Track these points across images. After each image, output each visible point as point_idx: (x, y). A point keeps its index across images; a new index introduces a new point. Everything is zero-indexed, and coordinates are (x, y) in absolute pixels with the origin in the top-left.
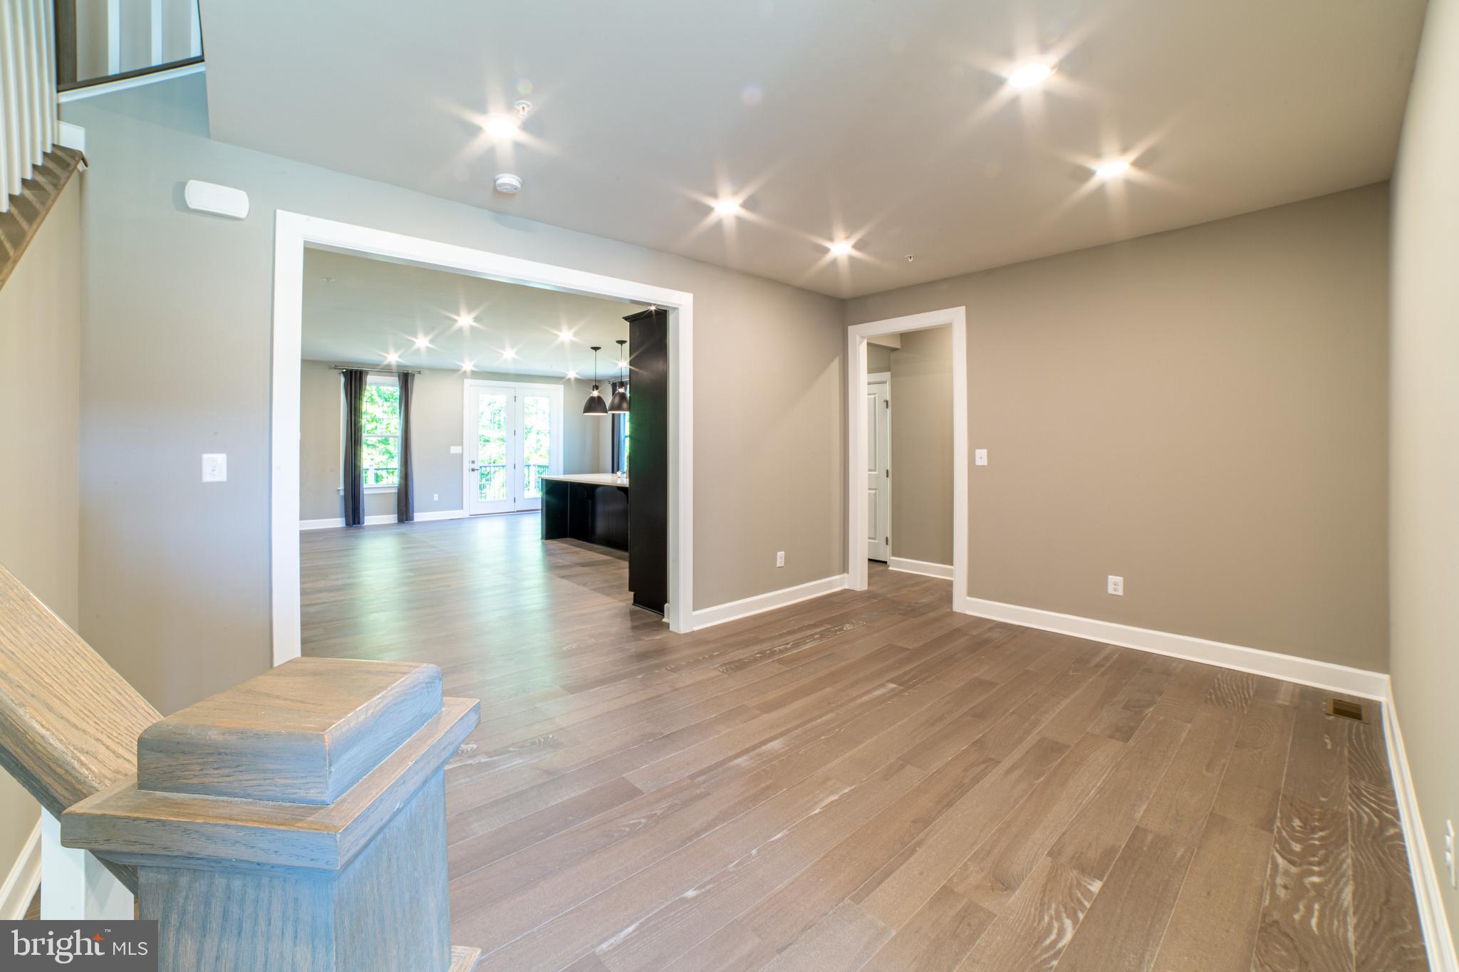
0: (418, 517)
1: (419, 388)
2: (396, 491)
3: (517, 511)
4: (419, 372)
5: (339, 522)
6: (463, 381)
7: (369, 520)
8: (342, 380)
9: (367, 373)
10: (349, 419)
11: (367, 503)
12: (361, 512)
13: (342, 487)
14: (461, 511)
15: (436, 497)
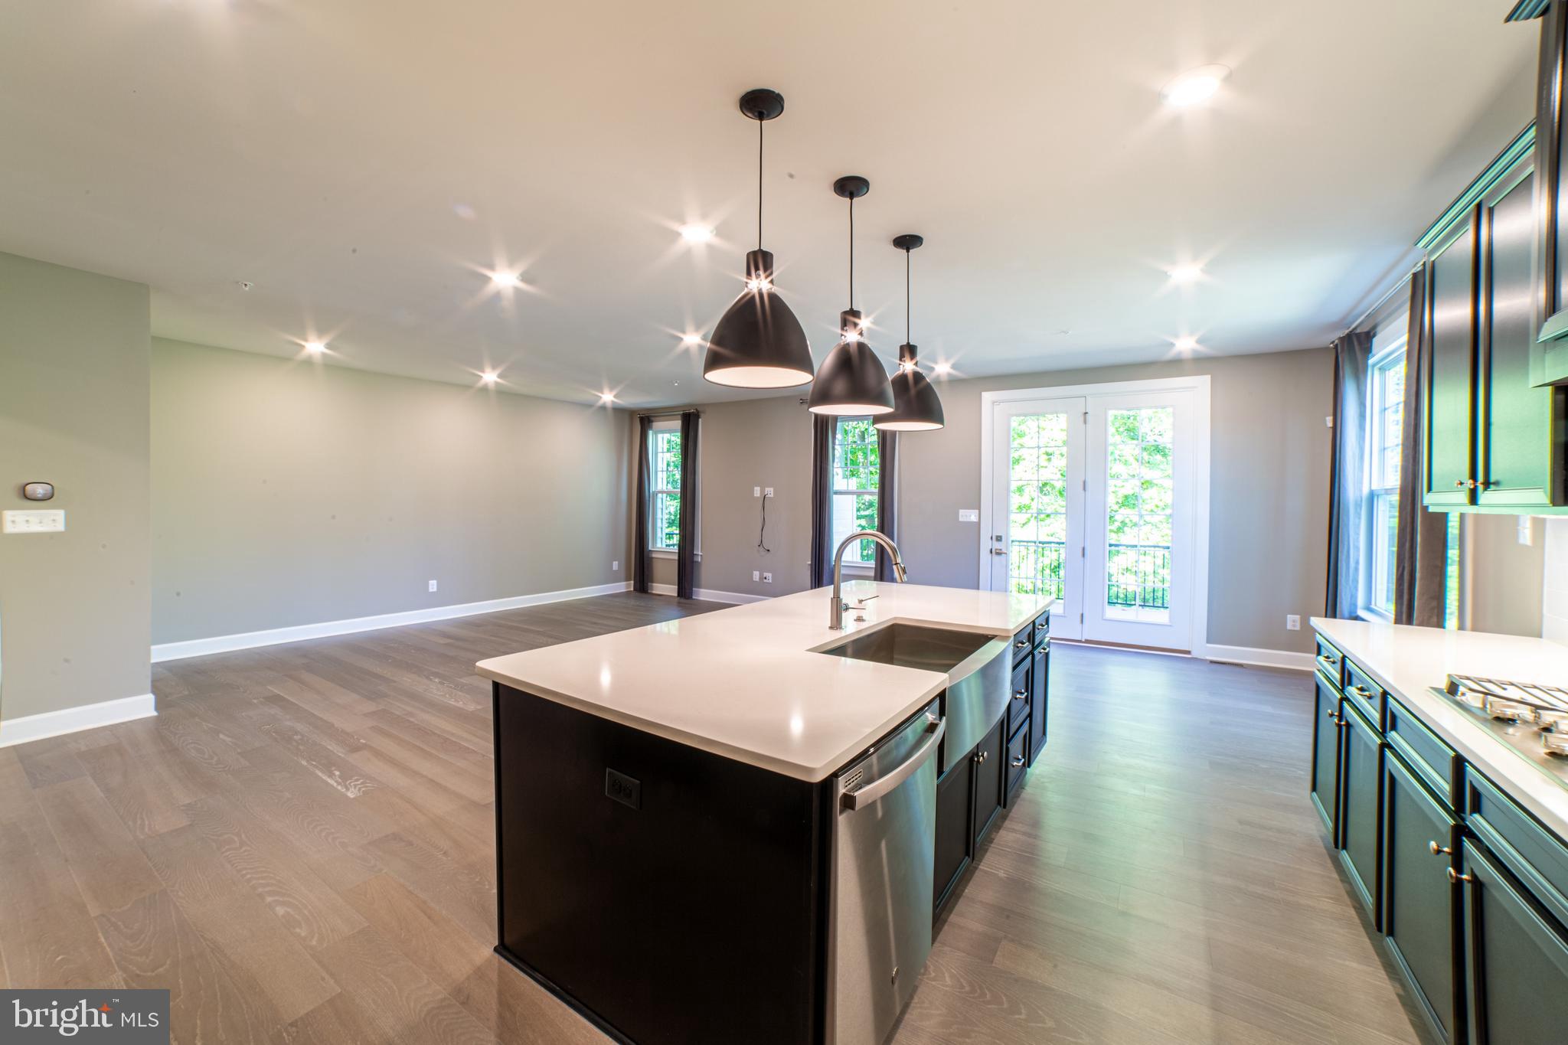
3: (1087, 641)
6: (982, 395)
13: (810, 561)
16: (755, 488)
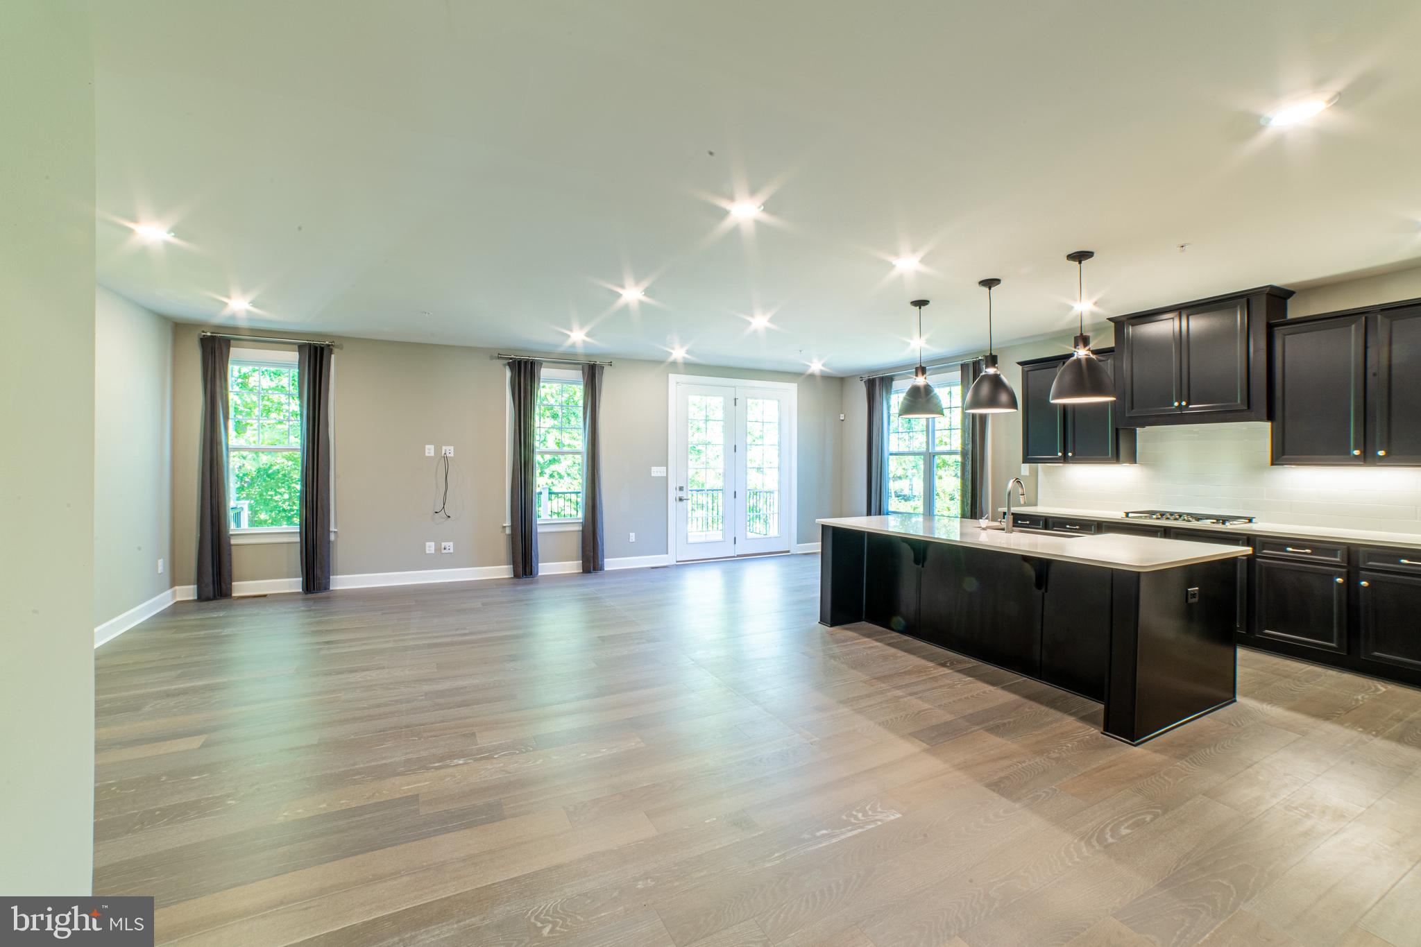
0: (611, 564)
1: (609, 384)
2: (581, 528)
3: (738, 556)
4: (610, 364)
5: (503, 571)
6: (668, 376)
7: (545, 568)
8: (508, 374)
9: (540, 364)
10: (517, 428)
11: (542, 546)
12: (534, 559)
13: (508, 523)
14: (666, 555)
15: (632, 536)
16: (427, 447)
